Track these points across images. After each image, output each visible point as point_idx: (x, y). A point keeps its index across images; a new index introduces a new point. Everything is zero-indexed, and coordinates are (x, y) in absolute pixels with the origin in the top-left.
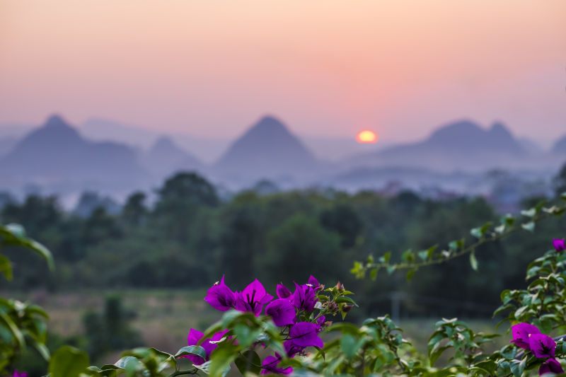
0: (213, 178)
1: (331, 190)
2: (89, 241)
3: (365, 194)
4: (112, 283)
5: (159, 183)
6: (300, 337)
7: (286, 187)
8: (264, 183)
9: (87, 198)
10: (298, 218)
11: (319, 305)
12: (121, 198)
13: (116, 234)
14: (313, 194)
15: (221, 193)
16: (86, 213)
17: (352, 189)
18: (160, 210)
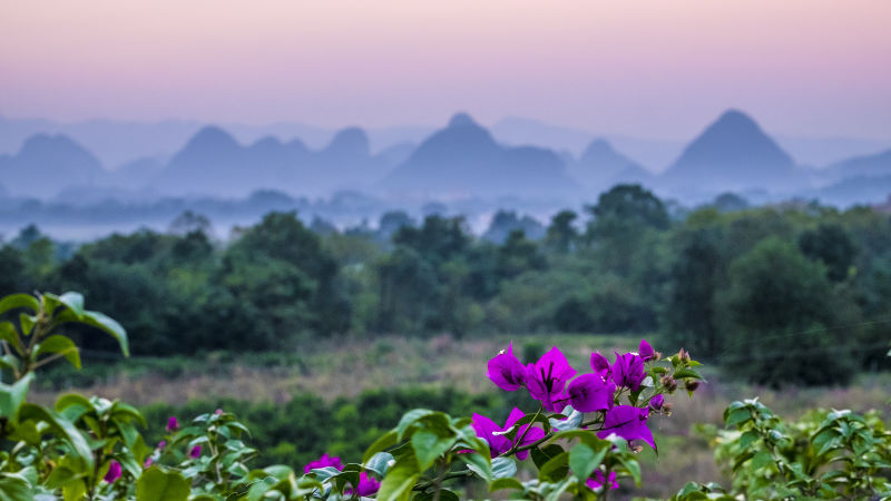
0: (661, 193)
1: (814, 205)
2: (504, 273)
3: (859, 210)
4: (533, 327)
5: (594, 200)
6: (620, 425)
7: (757, 202)
8: (728, 199)
9: (501, 219)
10: (771, 242)
11: (648, 382)
12: (545, 219)
13: (539, 265)
14: (791, 209)
15: (671, 211)
16: (500, 239)
17: (842, 204)
18: (593, 233)
